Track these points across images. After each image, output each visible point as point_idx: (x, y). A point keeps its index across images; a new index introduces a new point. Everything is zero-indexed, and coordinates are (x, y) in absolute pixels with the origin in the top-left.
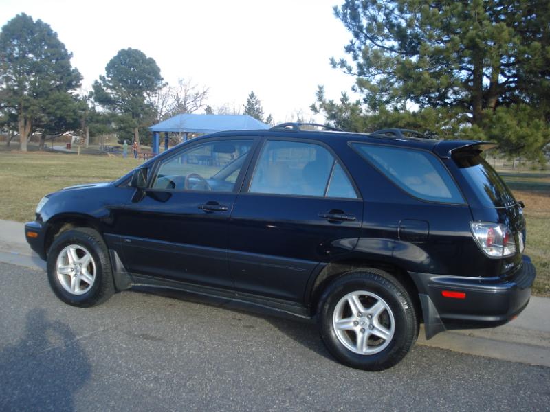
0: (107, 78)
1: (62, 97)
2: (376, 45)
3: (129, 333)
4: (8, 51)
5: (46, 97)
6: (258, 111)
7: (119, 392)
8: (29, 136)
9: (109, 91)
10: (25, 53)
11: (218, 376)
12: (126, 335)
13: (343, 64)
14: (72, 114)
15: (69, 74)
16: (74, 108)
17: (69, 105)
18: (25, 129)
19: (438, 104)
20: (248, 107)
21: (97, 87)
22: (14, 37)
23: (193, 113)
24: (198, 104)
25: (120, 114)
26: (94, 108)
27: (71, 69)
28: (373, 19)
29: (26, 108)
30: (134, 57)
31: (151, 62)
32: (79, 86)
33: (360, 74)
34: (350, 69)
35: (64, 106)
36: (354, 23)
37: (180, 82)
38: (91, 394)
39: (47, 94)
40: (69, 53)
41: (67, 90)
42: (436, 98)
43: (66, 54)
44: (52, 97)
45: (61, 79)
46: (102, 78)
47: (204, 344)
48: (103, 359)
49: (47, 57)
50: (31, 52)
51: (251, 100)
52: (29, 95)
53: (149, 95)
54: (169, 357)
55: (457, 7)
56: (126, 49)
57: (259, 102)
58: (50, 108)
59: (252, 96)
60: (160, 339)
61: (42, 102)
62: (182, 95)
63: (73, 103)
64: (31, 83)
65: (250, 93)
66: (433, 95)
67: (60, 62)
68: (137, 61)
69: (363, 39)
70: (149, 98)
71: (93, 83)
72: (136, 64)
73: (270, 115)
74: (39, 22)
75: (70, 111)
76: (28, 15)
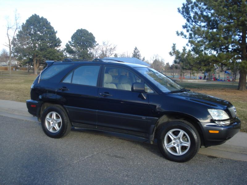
0: (72, 42)
1: (52, 51)
2: (197, 25)
3: (108, 155)
4: (29, 31)
5: (45, 51)
6: (139, 55)
7: (113, 181)
8: (38, 67)
9: (73, 48)
10: (36, 31)
11: (154, 174)
12: (107, 156)
13: (182, 34)
14: (57, 58)
15: (56, 41)
16: (58, 55)
17: (56, 54)
18: (36, 65)
19: (224, 51)
20: (134, 54)
21: (67, 46)
22: (31, 25)
23: (110, 57)
24: (112, 53)
25: (77, 58)
26: (66, 55)
27: (56, 38)
28: (196, 13)
29: (37, 56)
30: (83, 32)
31: (91, 35)
32: (60, 46)
33: (190, 38)
34: (185, 36)
35: (53, 55)
36: (187, 15)
37: (104, 43)
38: (101, 182)
39: (46, 49)
40: (55, 31)
41: (55, 47)
42: (224, 49)
43: (54, 32)
44: (48, 50)
45: (52, 43)
46: (70, 42)
47: (143, 160)
48: (101, 167)
49: (46, 33)
50: (38, 31)
51: (135, 51)
52: (38, 50)
53: (90, 49)
54: (129, 166)
55: (235, 7)
56: (80, 29)
57: (139, 52)
58: (47, 56)
59: (136, 49)
60: (123, 158)
61: (43, 53)
62: (104, 49)
63: (57, 53)
64: (39, 45)
65: (135, 48)
66: (222, 47)
67: (51, 35)
68: (85, 34)
69: (191, 22)
70: (90, 51)
71: (66, 44)
72: (85, 36)
73: (144, 57)
74: (42, 18)
75: (56, 56)
76: (37, 15)
